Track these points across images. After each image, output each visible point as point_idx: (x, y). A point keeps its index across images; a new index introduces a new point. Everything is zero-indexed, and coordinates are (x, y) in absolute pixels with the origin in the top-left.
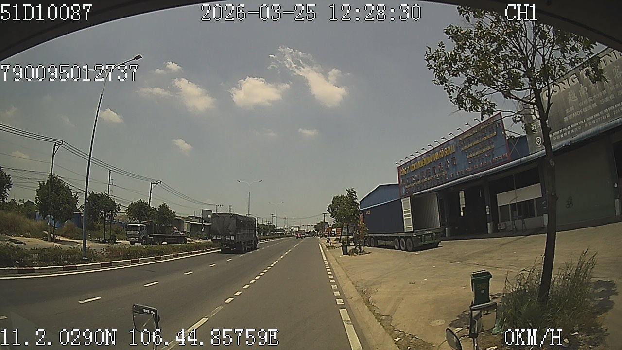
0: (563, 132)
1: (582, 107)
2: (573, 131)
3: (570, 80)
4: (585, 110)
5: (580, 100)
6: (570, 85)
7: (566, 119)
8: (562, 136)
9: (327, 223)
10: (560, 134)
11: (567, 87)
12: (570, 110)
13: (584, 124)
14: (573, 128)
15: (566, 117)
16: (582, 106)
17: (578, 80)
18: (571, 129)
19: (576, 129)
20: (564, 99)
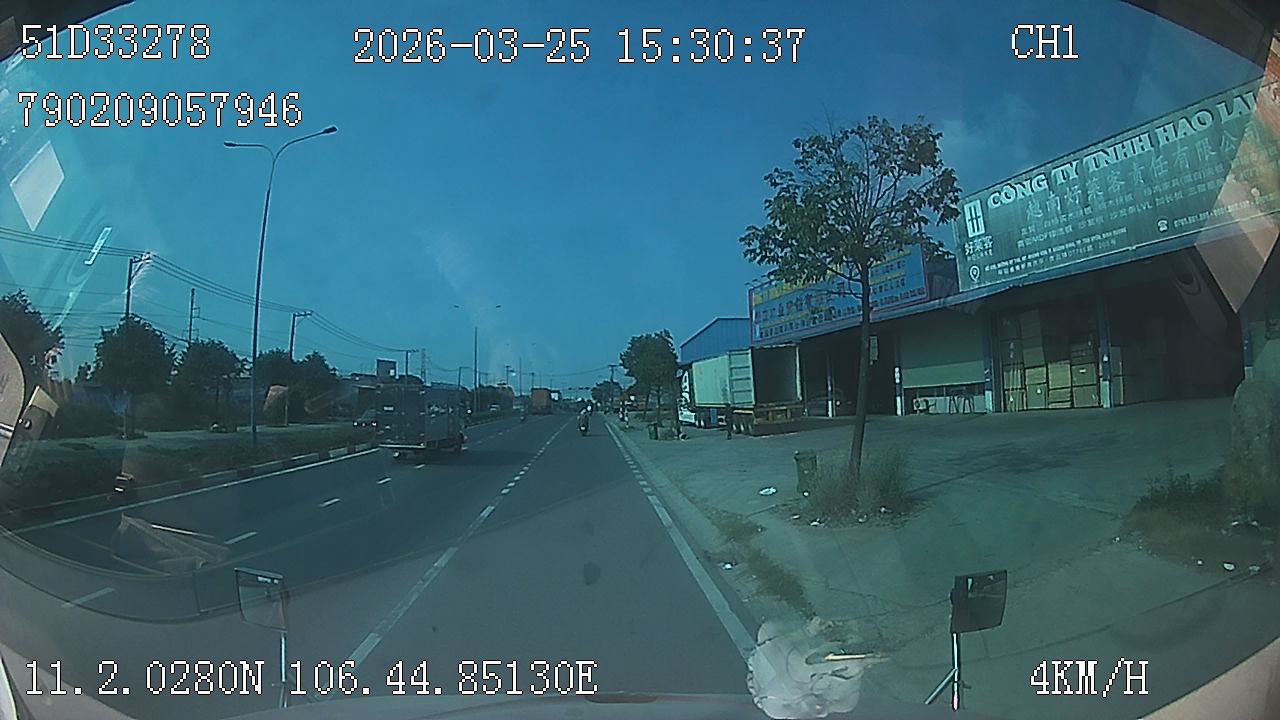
0: (1014, 265)
1: (1049, 230)
2: (1029, 264)
3: (1034, 181)
4: (1053, 234)
5: (1046, 217)
6: (1032, 190)
7: (1020, 243)
8: (1012, 269)
9: (617, 384)
10: (1009, 267)
11: (1029, 193)
12: (1028, 231)
13: (1049, 255)
14: (1031, 260)
15: (1021, 241)
16: (1048, 228)
17: (1048, 183)
18: (1028, 260)
19: (1035, 262)
20: (1020, 212)
